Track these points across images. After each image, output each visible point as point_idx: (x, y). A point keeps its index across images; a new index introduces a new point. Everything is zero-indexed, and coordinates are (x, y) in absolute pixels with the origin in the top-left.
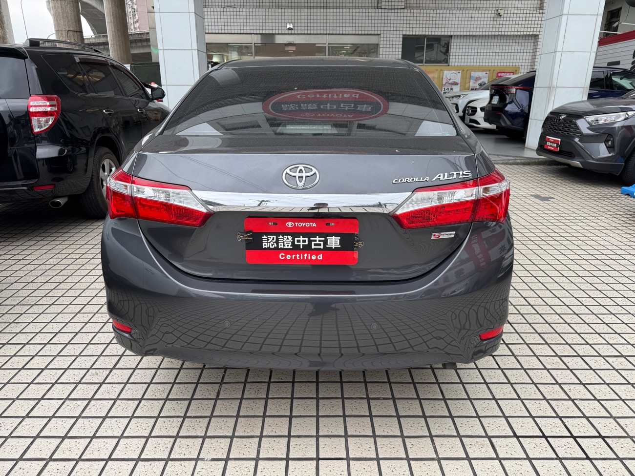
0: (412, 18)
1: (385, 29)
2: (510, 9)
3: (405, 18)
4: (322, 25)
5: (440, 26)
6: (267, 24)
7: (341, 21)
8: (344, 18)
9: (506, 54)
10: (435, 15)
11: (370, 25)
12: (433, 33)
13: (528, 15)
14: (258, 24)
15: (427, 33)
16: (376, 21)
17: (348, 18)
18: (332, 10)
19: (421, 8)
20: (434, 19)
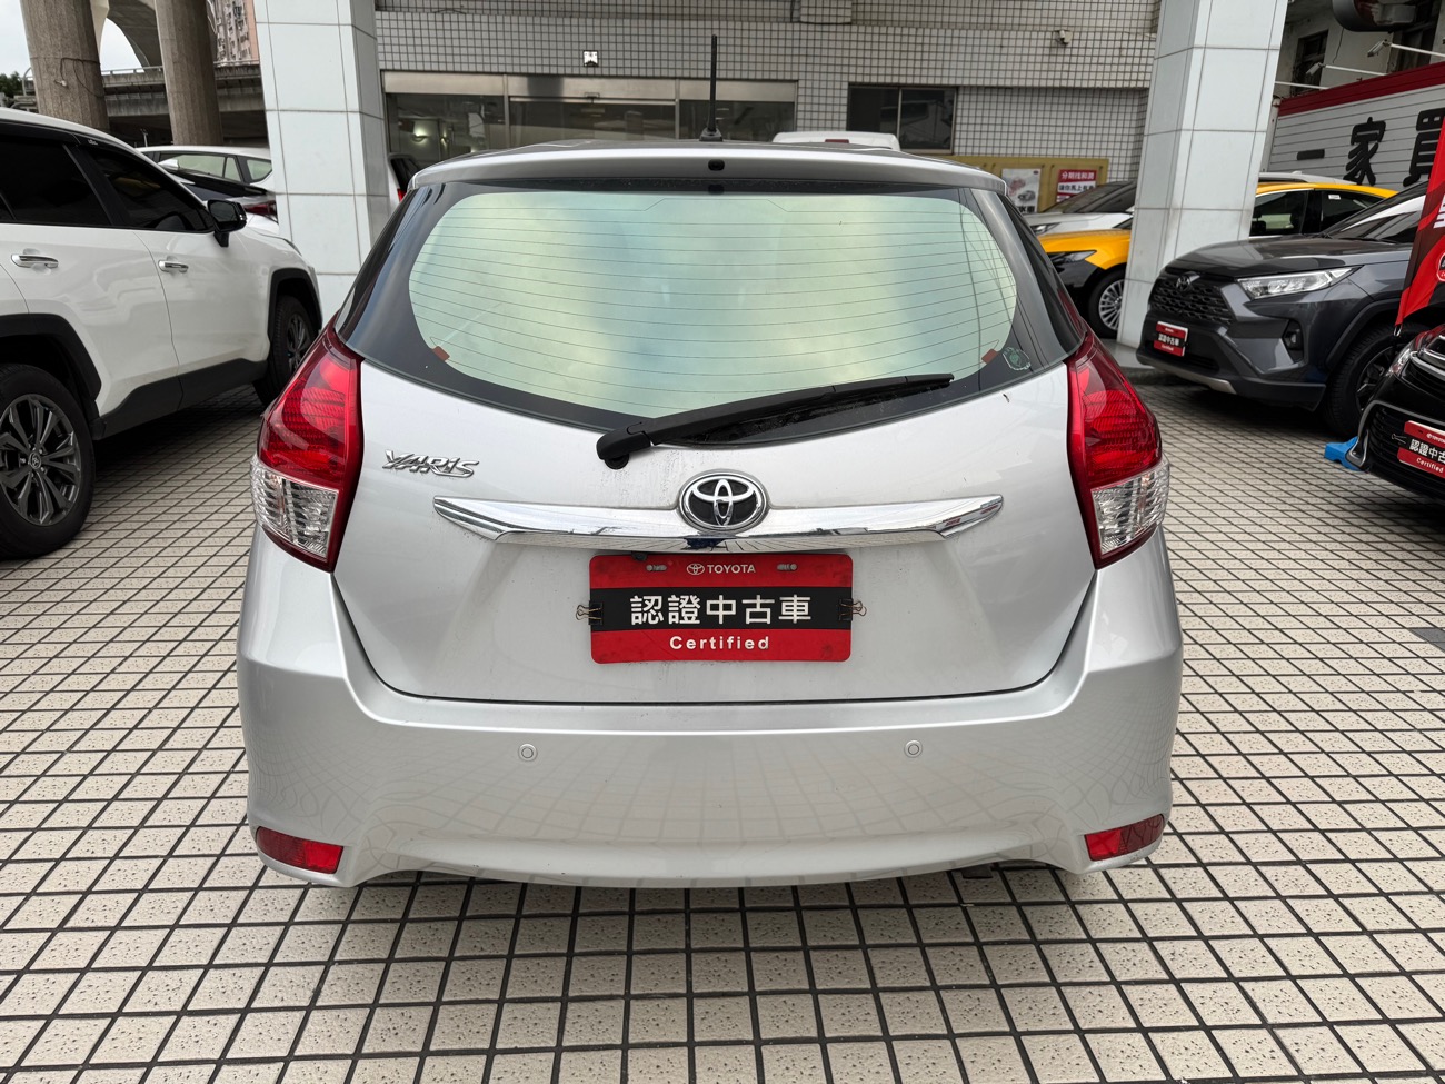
0: (868, 46)
1: (809, 68)
2: (1085, 29)
3: (854, 45)
4: (664, 56)
5: (932, 64)
6: (538, 53)
9: (1079, 130)
10: (919, 40)
11: (774, 59)
12: (917, 81)
13: (1125, 44)
14: (516, 52)
15: (903, 81)
16: (789, 51)
18: (686, 24)
19: (888, 23)
20: (919, 48)
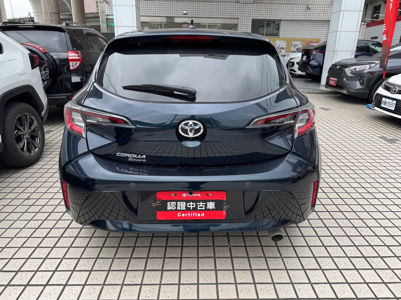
0: (257, 9)
1: (242, 15)
2: (315, 5)
3: (254, 9)
4: (204, 12)
5: (274, 14)
6: (172, 11)
7: (216, 10)
8: (218, 8)
10: (271, 7)
11: (233, 13)
12: (270, 18)
13: (325, 9)
14: (166, 11)
15: (266, 18)
16: (236, 11)
17: (219, 8)
18: (210, 3)
19: (263, 3)
20: (271, 10)
